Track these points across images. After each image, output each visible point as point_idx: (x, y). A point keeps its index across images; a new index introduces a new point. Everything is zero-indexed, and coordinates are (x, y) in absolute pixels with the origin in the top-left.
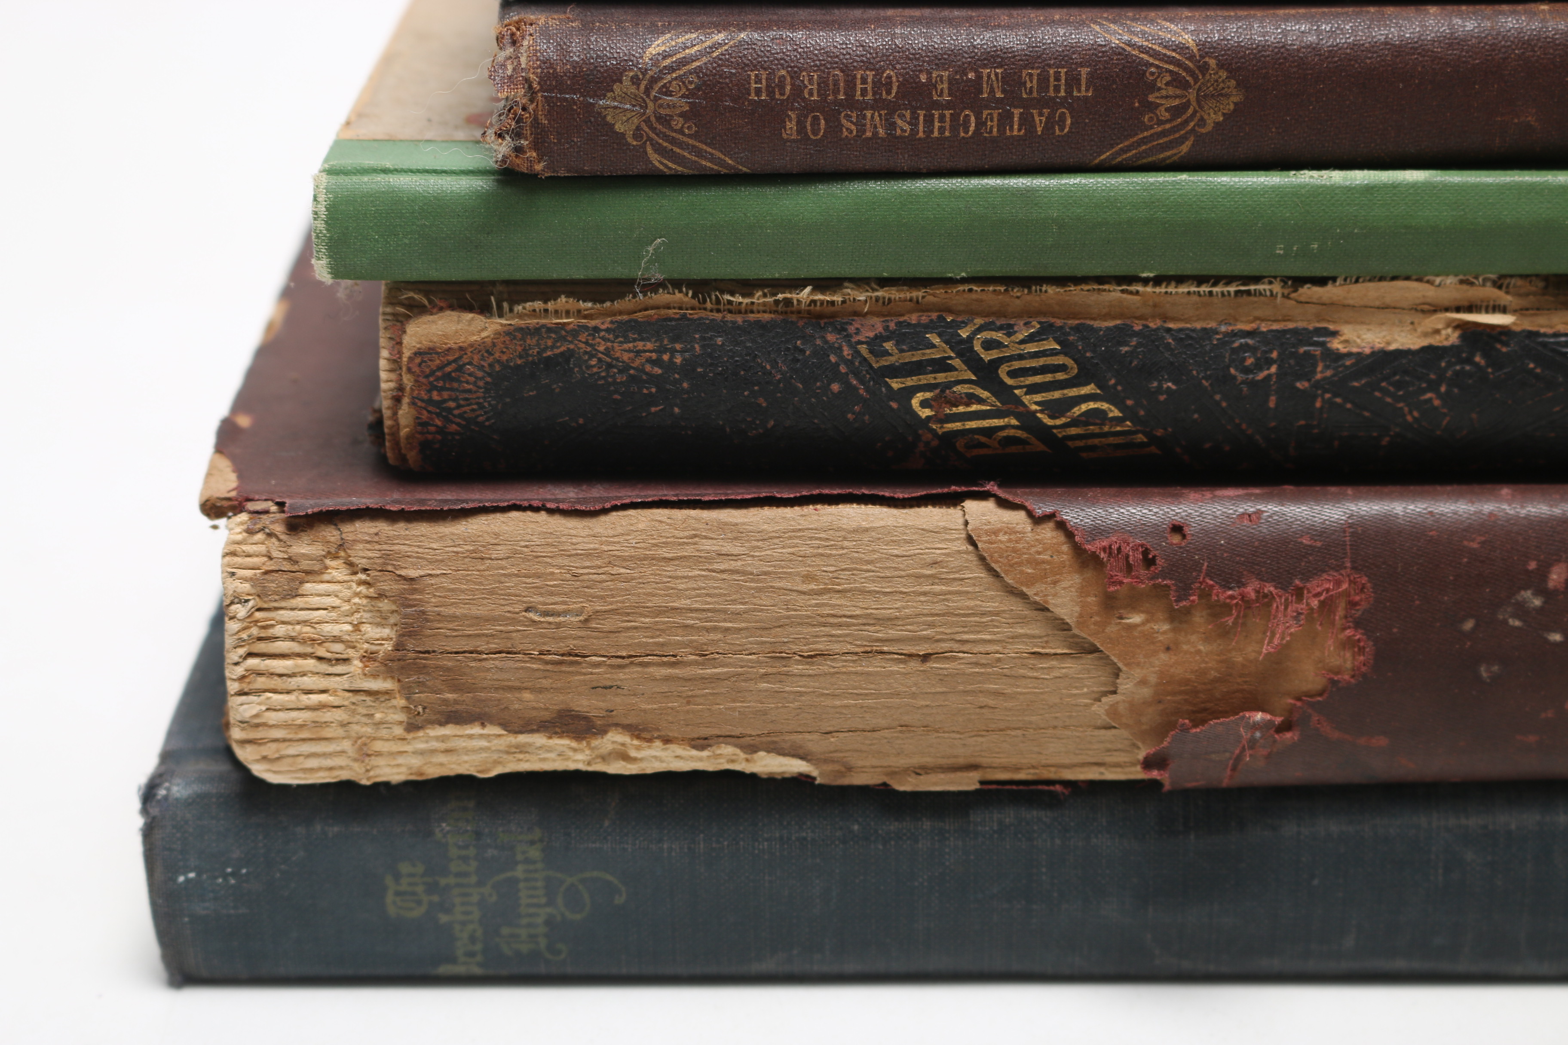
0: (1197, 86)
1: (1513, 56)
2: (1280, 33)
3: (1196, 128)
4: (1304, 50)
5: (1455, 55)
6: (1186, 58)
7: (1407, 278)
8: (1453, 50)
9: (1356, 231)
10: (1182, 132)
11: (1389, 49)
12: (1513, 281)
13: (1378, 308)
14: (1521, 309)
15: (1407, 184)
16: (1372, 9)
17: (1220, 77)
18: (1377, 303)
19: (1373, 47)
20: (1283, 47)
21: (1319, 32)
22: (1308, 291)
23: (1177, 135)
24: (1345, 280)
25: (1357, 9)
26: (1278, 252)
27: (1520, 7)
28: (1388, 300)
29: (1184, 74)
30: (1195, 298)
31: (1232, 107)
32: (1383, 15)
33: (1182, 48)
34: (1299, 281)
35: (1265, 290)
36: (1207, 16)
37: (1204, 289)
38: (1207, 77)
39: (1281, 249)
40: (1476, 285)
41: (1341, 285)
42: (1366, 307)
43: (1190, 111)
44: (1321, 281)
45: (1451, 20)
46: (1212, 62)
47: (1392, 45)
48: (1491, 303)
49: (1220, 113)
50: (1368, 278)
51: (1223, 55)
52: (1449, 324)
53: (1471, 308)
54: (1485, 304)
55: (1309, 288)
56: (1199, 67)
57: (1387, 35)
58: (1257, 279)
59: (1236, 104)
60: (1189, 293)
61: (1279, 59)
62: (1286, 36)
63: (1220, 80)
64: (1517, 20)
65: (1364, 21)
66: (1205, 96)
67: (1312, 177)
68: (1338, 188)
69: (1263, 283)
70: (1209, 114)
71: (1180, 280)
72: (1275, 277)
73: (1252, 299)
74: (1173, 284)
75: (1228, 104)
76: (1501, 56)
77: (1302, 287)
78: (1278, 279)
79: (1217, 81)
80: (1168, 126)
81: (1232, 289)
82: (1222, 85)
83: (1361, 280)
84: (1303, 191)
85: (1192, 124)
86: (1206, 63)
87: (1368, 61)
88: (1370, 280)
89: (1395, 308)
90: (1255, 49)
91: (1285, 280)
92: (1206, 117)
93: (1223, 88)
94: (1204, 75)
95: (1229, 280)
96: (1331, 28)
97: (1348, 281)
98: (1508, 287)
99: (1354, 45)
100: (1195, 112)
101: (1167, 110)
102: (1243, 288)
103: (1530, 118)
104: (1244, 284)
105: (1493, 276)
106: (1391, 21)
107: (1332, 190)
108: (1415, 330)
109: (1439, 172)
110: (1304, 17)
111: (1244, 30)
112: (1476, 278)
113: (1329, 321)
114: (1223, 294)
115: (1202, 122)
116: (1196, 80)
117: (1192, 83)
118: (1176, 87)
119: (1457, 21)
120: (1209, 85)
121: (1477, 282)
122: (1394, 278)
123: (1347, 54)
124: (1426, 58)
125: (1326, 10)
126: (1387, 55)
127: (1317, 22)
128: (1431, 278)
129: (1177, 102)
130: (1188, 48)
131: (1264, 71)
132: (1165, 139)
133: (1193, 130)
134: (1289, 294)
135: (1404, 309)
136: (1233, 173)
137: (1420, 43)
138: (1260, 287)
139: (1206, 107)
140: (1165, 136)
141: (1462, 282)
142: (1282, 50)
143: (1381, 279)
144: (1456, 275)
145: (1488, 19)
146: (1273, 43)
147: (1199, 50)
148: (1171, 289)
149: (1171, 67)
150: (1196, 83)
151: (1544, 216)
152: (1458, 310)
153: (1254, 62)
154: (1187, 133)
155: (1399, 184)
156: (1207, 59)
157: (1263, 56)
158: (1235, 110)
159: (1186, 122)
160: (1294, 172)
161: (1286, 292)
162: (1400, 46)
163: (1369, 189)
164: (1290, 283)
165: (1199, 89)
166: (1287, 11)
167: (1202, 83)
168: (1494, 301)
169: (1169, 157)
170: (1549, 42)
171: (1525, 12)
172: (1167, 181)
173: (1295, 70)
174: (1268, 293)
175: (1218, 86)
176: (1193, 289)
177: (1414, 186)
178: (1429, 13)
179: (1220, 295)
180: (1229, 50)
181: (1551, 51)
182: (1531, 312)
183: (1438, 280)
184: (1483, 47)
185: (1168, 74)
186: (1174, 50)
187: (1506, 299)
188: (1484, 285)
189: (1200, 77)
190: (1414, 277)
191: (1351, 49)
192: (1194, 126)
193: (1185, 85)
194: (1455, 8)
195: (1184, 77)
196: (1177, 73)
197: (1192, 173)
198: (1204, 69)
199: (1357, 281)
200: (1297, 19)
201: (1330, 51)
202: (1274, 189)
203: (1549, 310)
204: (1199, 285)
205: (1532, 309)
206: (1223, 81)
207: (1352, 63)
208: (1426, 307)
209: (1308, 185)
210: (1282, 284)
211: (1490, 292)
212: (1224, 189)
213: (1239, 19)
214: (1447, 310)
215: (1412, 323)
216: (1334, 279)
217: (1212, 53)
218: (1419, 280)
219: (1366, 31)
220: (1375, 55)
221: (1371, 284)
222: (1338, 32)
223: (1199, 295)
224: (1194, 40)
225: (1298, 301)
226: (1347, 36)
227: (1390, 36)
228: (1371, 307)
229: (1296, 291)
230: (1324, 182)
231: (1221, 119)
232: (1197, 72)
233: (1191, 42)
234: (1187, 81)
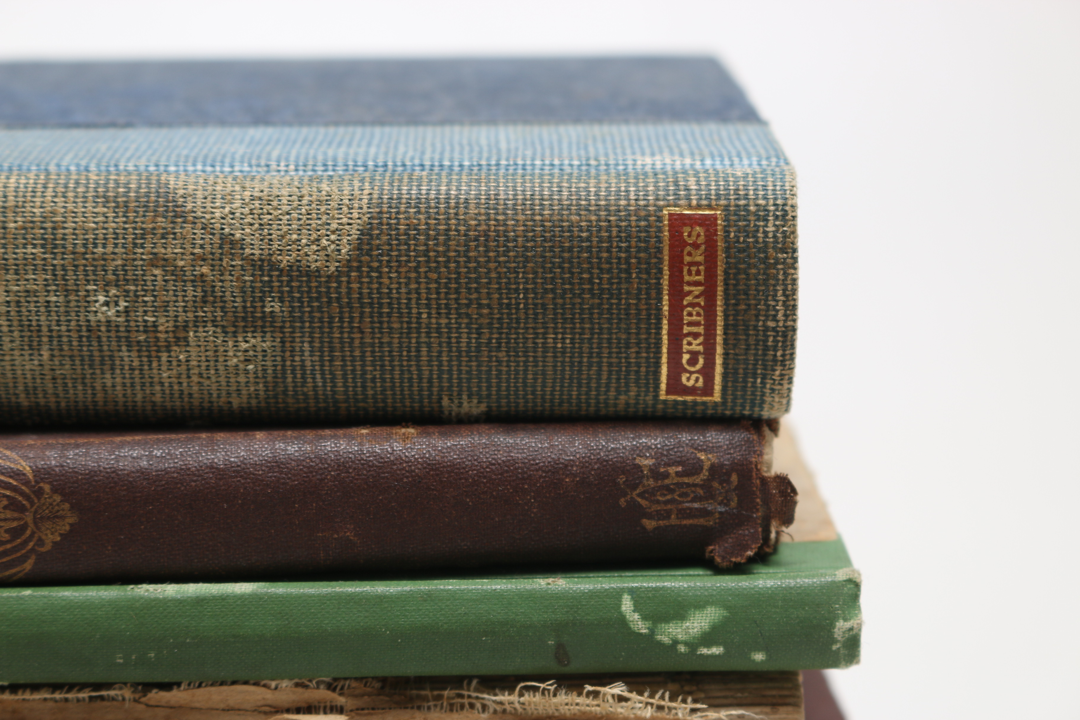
0: (33, 510)
1: (329, 477)
2: (113, 459)
3: (36, 548)
4: (133, 475)
5: (275, 477)
6: (23, 484)
7: (246, 683)
8: (274, 472)
9: (188, 641)
10: (23, 551)
11: (213, 473)
12: (347, 683)
13: (223, 710)
14: (357, 709)
15: (235, 596)
16: (204, 435)
17: (55, 501)
18: (222, 706)
19: (198, 470)
20: (113, 472)
21: (150, 457)
22: (156, 696)
23: (19, 554)
24: (189, 685)
25: (190, 436)
26: (118, 661)
27: (340, 432)
28: (232, 702)
29: (20, 499)
30: (51, 704)
31: (68, 528)
32: (213, 440)
33: (18, 474)
34: (148, 687)
35: (117, 695)
36: (48, 444)
37: (57, 696)
38: (42, 501)
39: (120, 658)
40: (311, 688)
41: (185, 690)
42: (212, 709)
43: (28, 532)
44: (166, 686)
45: (274, 445)
46: (47, 488)
47: (217, 468)
48: (328, 704)
49: (57, 534)
50: (210, 683)
51: (56, 481)
54: (322, 705)
55: (156, 693)
56: (34, 492)
57: (213, 460)
58: (109, 686)
59: (71, 525)
60: (45, 700)
61: (110, 483)
62: (118, 461)
63: (55, 503)
64: (335, 444)
65: (193, 447)
66: (42, 518)
67: (147, 590)
68: (170, 601)
69: (114, 689)
70: (46, 535)
71: (35, 687)
72: (125, 684)
73: (106, 703)
74: (29, 691)
75: (64, 525)
76: (319, 477)
77: (150, 691)
78: (129, 685)
79: (51, 504)
80: (9, 546)
81: (84, 695)
82: (56, 508)
83: (204, 685)
84: (138, 604)
86: (41, 488)
87: (193, 484)
88: (212, 685)
89: (239, 710)
90: (87, 474)
91: (135, 685)
92: (44, 537)
93: (58, 511)
94: (39, 499)
95: (82, 686)
96: (162, 453)
97: (192, 685)
98: (342, 688)
99: (182, 469)
100: (33, 533)
101: (7, 531)
102: (94, 694)
103: (348, 534)
104: (94, 690)
105: (327, 680)
106: (219, 446)
107: (165, 602)
109: (267, 584)
110: (138, 443)
111: (80, 456)
112: (310, 681)
114: (78, 700)
115: (41, 542)
116: (32, 504)
117: (28, 506)
118: (13, 510)
119: (280, 445)
120: (45, 508)
121: (312, 685)
122: (234, 683)
123: (174, 478)
124: (249, 480)
125: (161, 436)
126: (211, 478)
127: (149, 448)
128: (267, 682)
129: (15, 524)
130: (24, 474)
131: (95, 494)
132: (8, 558)
133: (32, 550)
134: (140, 698)
135: (246, 710)
136: (75, 588)
137: (243, 466)
138: (112, 693)
139: (43, 529)
140: (7, 555)
141: (297, 685)
142: (113, 475)
143: (222, 683)
144: (291, 679)
145: (309, 444)
146: (104, 468)
147: (35, 476)
148: (28, 696)
149: (8, 493)
150: (32, 505)
151: (362, 624)
153: (86, 487)
154: (28, 552)
155: (228, 596)
156: (42, 485)
157: (94, 480)
158: (71, 531)
159: (26, 542)
160: (132, 586)
161: (137, 696)
162: (223, 470)
163: (200, 601)
164: (140, 688)
165: (35, 512)
166: (124, 438)
167: (38, 507)
168: (331, 702)
169: (15, 574)
170: (363, 464)
171: (345, 436)
172: (11, 597)
173: (124, 493)
174: (120, 698)
175: (53, 508)
176: (48, 696)
177: (242, 598)
178: (256, 438)
179: (75, 700)
180: (63, 475)
181: (365, 472)
182: (366, 712)
183: (273, 684)
184: (301, 470)
185: (5, 499)
186: (11, 477)
187: (341, 700)
188: (318, 688)
189: (36, 501)
190: (252, 682)
191: (178, 473)
192: (34, 546)
193: (22, 509)
194: (281, 433)
195: (20, 502)
196: (13, 498)
197: (37, 589)
198: (39, 493)
199: (200, 686)
200: (132, 445)
201: (158, 475)
202: (113, 604)
203: (383, 709)
204: (53, 692)
205: (368, 709)
206: (58, 505)
207: (179, 486)
208: (267, 709)
209: (142, 598)
210: (133, 690)
211: (323, 694)
212: (64, 603)
213: (77, 446)
216: (179, 684)
217: (47, 479)
218: (256, 684)
219: (194, 456)
220: (200, 478)
221: (213, 689)
222: (168, 457)
223: (55, 701)
224: (30, 467)
225: (148, 705)
226: (176, 461)
227: (216, 460)
228: (217, 709)
229: (145, 696)
230: (158, 595)
231: (59, 539)
232: (33, 496)
233: (28, 469)
234: (24, 505)
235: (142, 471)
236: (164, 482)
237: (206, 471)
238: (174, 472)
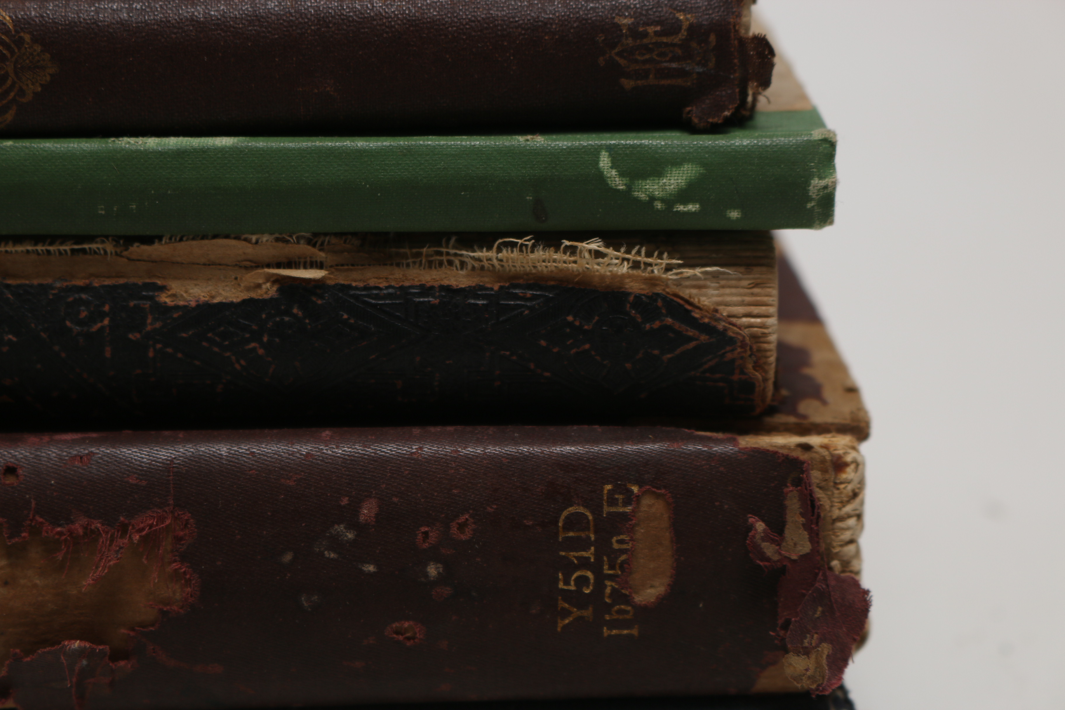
0: (13, 59)
1: (309, 31)
2: (93, 11)
3: (17, 98)
4: (113, 26)
5: (255, 30)
7: (227, 237)
8: (254, 26)
9: (169, 192)
10: (6, 101)
11: (193, 25)
12: (327, 239)
13: (205, 264)
14: (337, 265)
15: (215, 149)
17: (35, 50)
18: (203, 260)
19: (178, 23)
20: (93, 23)
21: (130, 10)
22: (137, 249)
24: (170, 239)
26: (100, 212)
28: (212, 257)
30: (33, 256)
31: (48, 78)
34: (129, 240)
35: (98, 249)
37: (39, 248)
38: (23, 50)
39: (102, 209)
40: (291, 243)
41: (166, 243)
42: (193, 264)
43: (9, 82)
44: (148, 240)
46: (27, 37)
47: (197, 21)
48: (308, 260)
49: (37, 84)
50: (191, 237)
51: (36, 31)
52: (268, 278)
53: (290, 265)
54: (302, 260)
55: (138, 247)
56: (14, 42)
57: (193, 13)
58: (91, 239)
59: (52, 75)
60: (28, 251)
61: (90, 34)
62: (98, 13)
63: (35, 53)
66: (22, 68)
67: (129, 143)
68: (151, 152)
69: (96, 243)
70: (27, 85)
71: (18, 239)
72: (107, 237)
73: (88, 257)
74: (11, 243)
75: (44, 75)
76: (299, 31)
77: (132, 246)
78: (110, 239)
79: (31, 54)
81: (66, 247)
82: (37, 58)
83: (184, 239)
84: (119, 156)
85: (12, 94)
86: (21, 38)
87: (174, 36)
88: (193, 239)
89: (220, 265)
90: (67, 25)
91: (117, 238)
92: (25, 87)
93: (39, 61)
94: (19, 48)
95: (64, 239)
96: (141, 6)
97: (173, 239)
98: (322, 244)
99: (161, 21)
100: (14, 83)
102: (76, 247)
103: (328, 89)
104: (76, 243)
105: (307, 235)
107: (146, 154)
108: (239, 285)
109: (248, 139)
111: (60, 7)
112: (291, 236)
113: (159, 277)
114: (60, 253)
115: (21, 92)
116: (12, 53)
117: (8, 55)
120: (25, 58)
121: (292, 241)
122: (215, 237)
123: (154, 30)
124: (229, 33)
126: (191, 31)
128: (249, 236)
131: (76, 45)
133: (14, 100)
134: (121, 252)
135: (227, 265)
136: (56, 140)
137: (223, 19)
138: (94, 246)
139: (24, 78)
141: (277, 240)
142: (93, 26)
143: (204, 237)
144: (271, 234)
146: (84, 19)
147: (15, 26)
148: (10, 248)
150: (12, 56)
151: (342, 178)
152: (279, 265)
153: (66, 37)
155: (208, 149)
156: (22, 34)
157: (74, 31)
158: (51, 81)
160: (112, 139)
161: (118, 250)
162: (203, 23)
163: (180, 154)
164: (121, 242)
165: (16, 62)
167: (19, 56)
168: (311, 257)
170: (343, 20)
173: (105, 44)
174: (102, 252)
175: (33, 58)
176: (30, 248)
177: (222, 150)
179: (57, 253)
180: (43, 26)
181: (345, 27)
182: (346, 267)
183: (254, 238)
184: (281, 24)
187: (321, 256)
188: (298, 243)
189: (16, 51)
190: (233, 236)
191: (158, 25)
192: (15, 96)
197: (17, 140)
198: (20, 42)
199: (181, 240)
201: (138, 27)
202: (94, 155)
203: (362, 265)
204: (36, 244)
205: (347, 265)
206: (38, 55)
207: (159, 37)
208: (248, 263)
209: (123, 150)
210: (114, 243)
211: (304, 249)
212: (45, 154)
214: (269, 266)
215: (236, 279)
216: (160, 238)
217: (27, 28)
218: (237, 238)
219: (174, 9)
220: (180, 31)
221: (194, 243)
222: (148, 10)
223: (37, 252)
224: (10, 17)
225: (129, 259)
226: (156, 13)
227: (196, 13)
228: (198, 264)
229: (127, 249)
230: (139, 148)
231: (39, 89)
232: (13, 46)
233: (8, 18)
234: (4, 54)
235: (122, 23)
236: (144, 34)
237: (187, 23)
238: (154, 24)
